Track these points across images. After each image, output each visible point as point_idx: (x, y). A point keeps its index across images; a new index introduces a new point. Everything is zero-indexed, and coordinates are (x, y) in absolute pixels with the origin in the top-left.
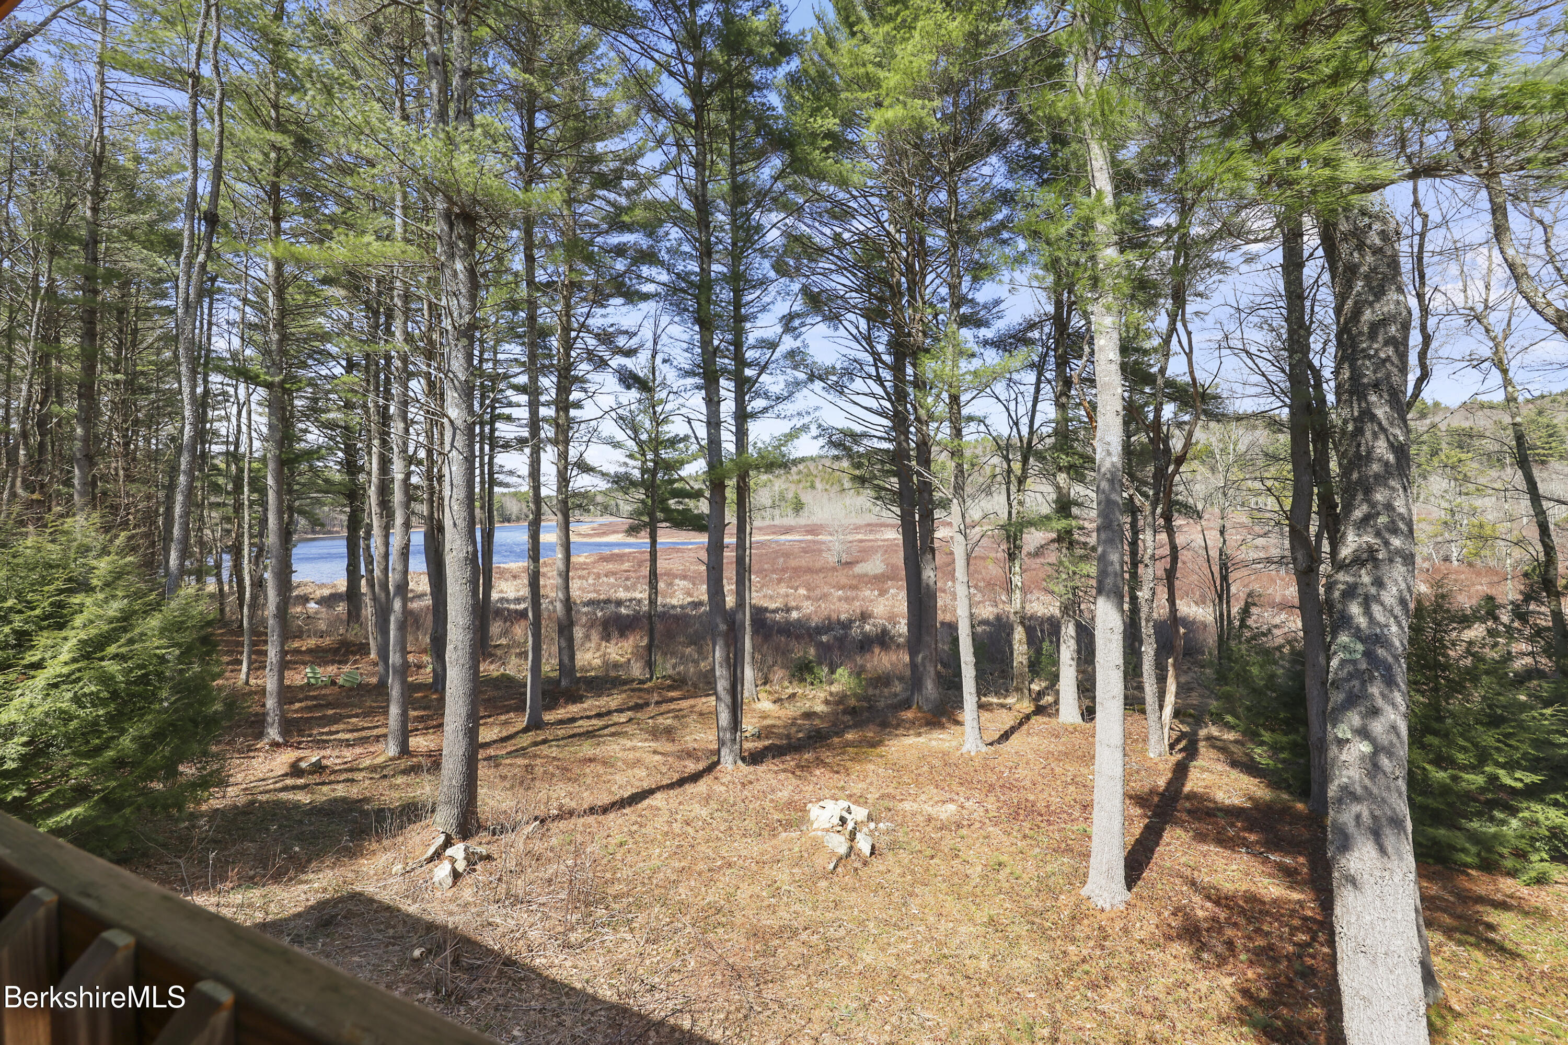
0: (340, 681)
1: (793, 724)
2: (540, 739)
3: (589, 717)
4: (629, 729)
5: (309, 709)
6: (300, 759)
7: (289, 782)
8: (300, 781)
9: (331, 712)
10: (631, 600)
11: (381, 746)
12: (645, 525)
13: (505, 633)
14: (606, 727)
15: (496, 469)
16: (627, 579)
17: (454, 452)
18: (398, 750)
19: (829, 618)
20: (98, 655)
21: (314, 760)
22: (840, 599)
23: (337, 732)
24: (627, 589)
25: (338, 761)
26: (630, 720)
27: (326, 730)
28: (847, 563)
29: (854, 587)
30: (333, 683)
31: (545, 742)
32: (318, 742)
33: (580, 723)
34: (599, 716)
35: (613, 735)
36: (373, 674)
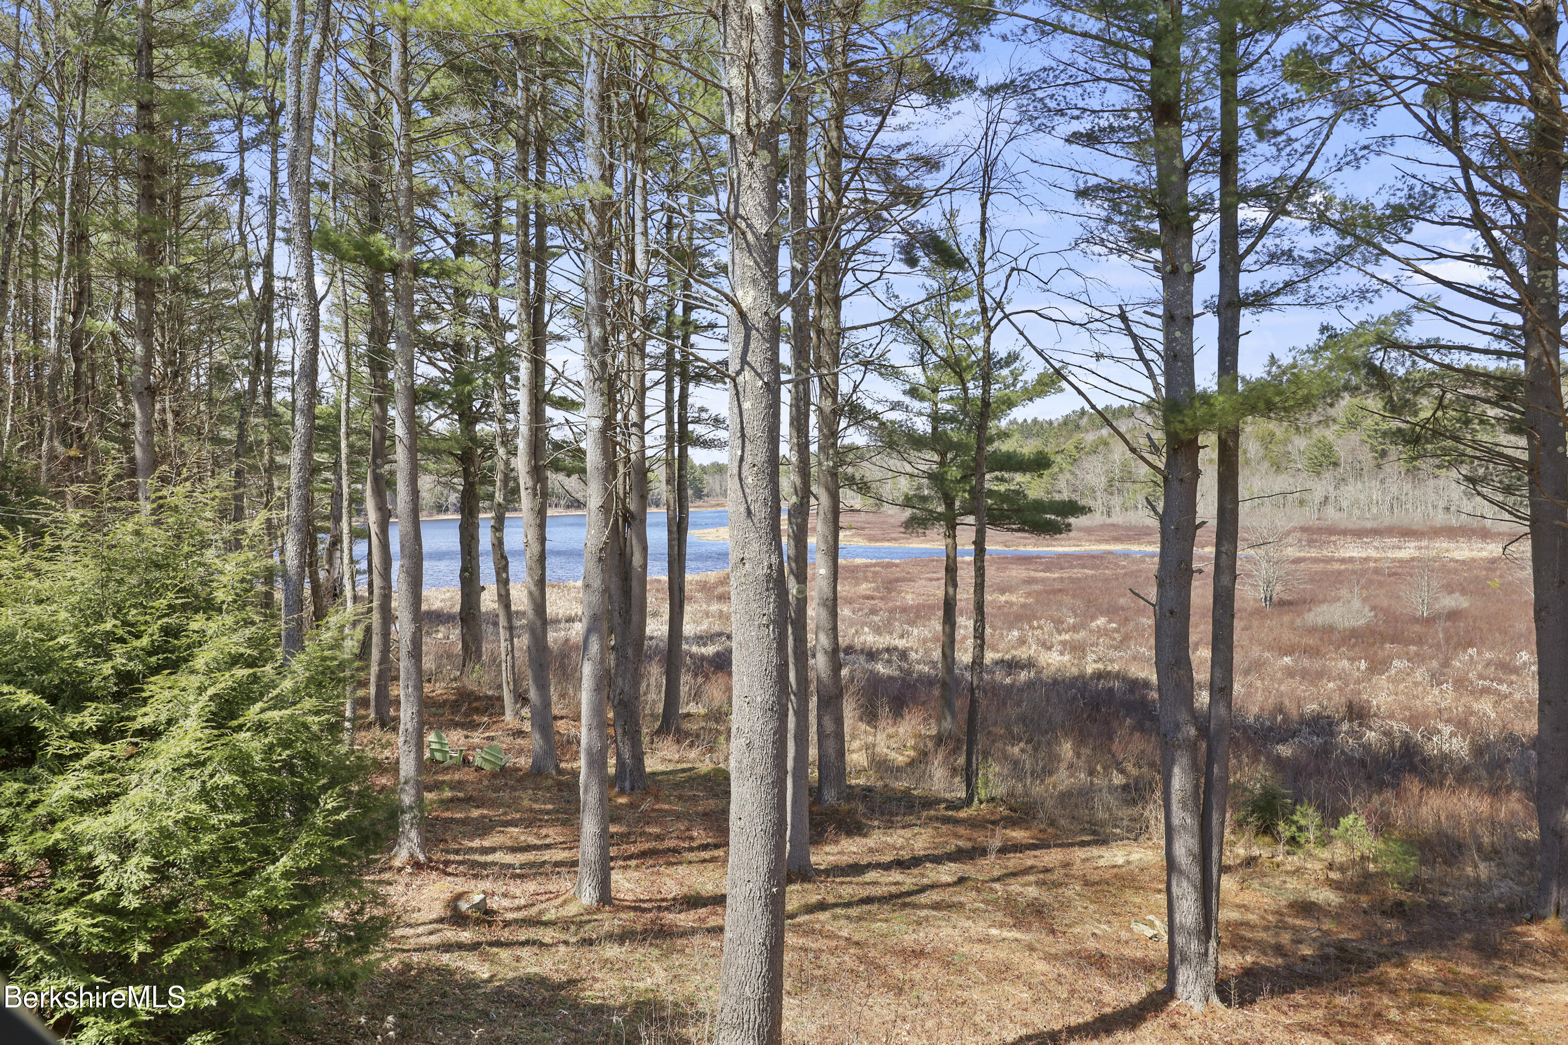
0: (477, 759)
1: (1281, 926)
2: (814, 899)
3: (887, 867)
4: (966, 897)
5: (446, 804)
6: (459, 897)
7: (451, 934)
8: (466, 936)
9: (475, 813)
10: (888, 650)
11: (563, 884)
12: (939, 517)
13: (697, 696)
14: (922, 890)
15: (691, 414)
16: (874, 612)
17: (747, 375)
18: (596, 895)
19: (1280, 709)
20: (234, 723)
21: (477, 898)
22: (1290, 673)
23: (493, 850)
24: (877, 630)
25: (506, 903)
26: (961, 880)
27: (476, 843)
28: (1282, 603)
29: (1313, 652)
30: (466, 762)
31: (822, 906)
32: (474, 864)
33: (871, 876)
34: (900, 864)
35: (936, 906)
36: (520, 752)
